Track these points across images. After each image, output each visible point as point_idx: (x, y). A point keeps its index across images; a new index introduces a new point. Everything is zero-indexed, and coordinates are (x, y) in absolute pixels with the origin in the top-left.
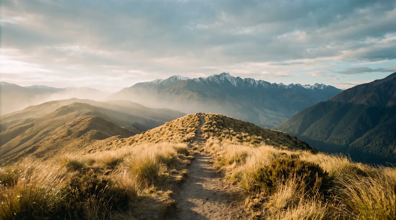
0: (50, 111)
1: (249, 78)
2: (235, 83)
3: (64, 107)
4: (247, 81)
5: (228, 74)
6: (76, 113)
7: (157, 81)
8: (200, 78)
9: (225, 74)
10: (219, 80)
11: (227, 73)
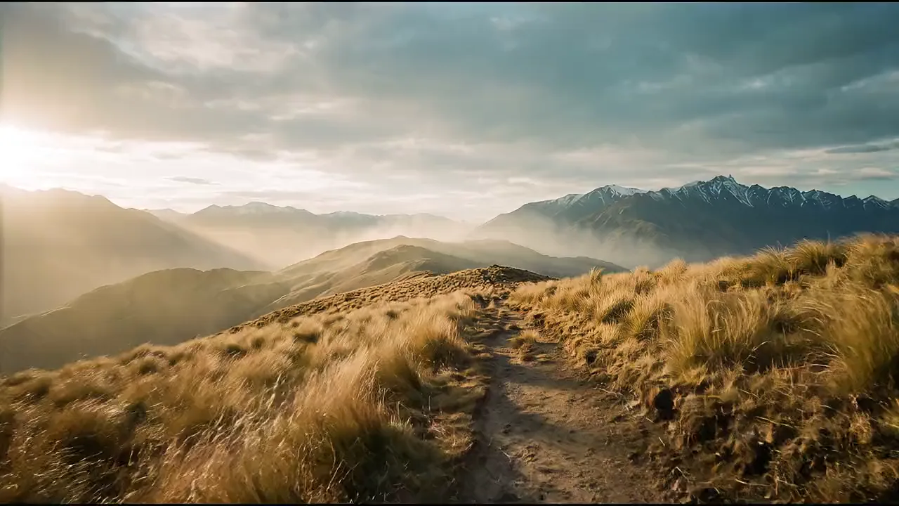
0: (356, 260)
1: (783, 187)
2: (747, 201)
3: (384, 253)
4: (779, 195)
5: (731, 179)
6: (401, 265)
7: (568, 197)
8: (664, 191)
9: (722, 178)
10: (709, 194)
11: (728, 177)
